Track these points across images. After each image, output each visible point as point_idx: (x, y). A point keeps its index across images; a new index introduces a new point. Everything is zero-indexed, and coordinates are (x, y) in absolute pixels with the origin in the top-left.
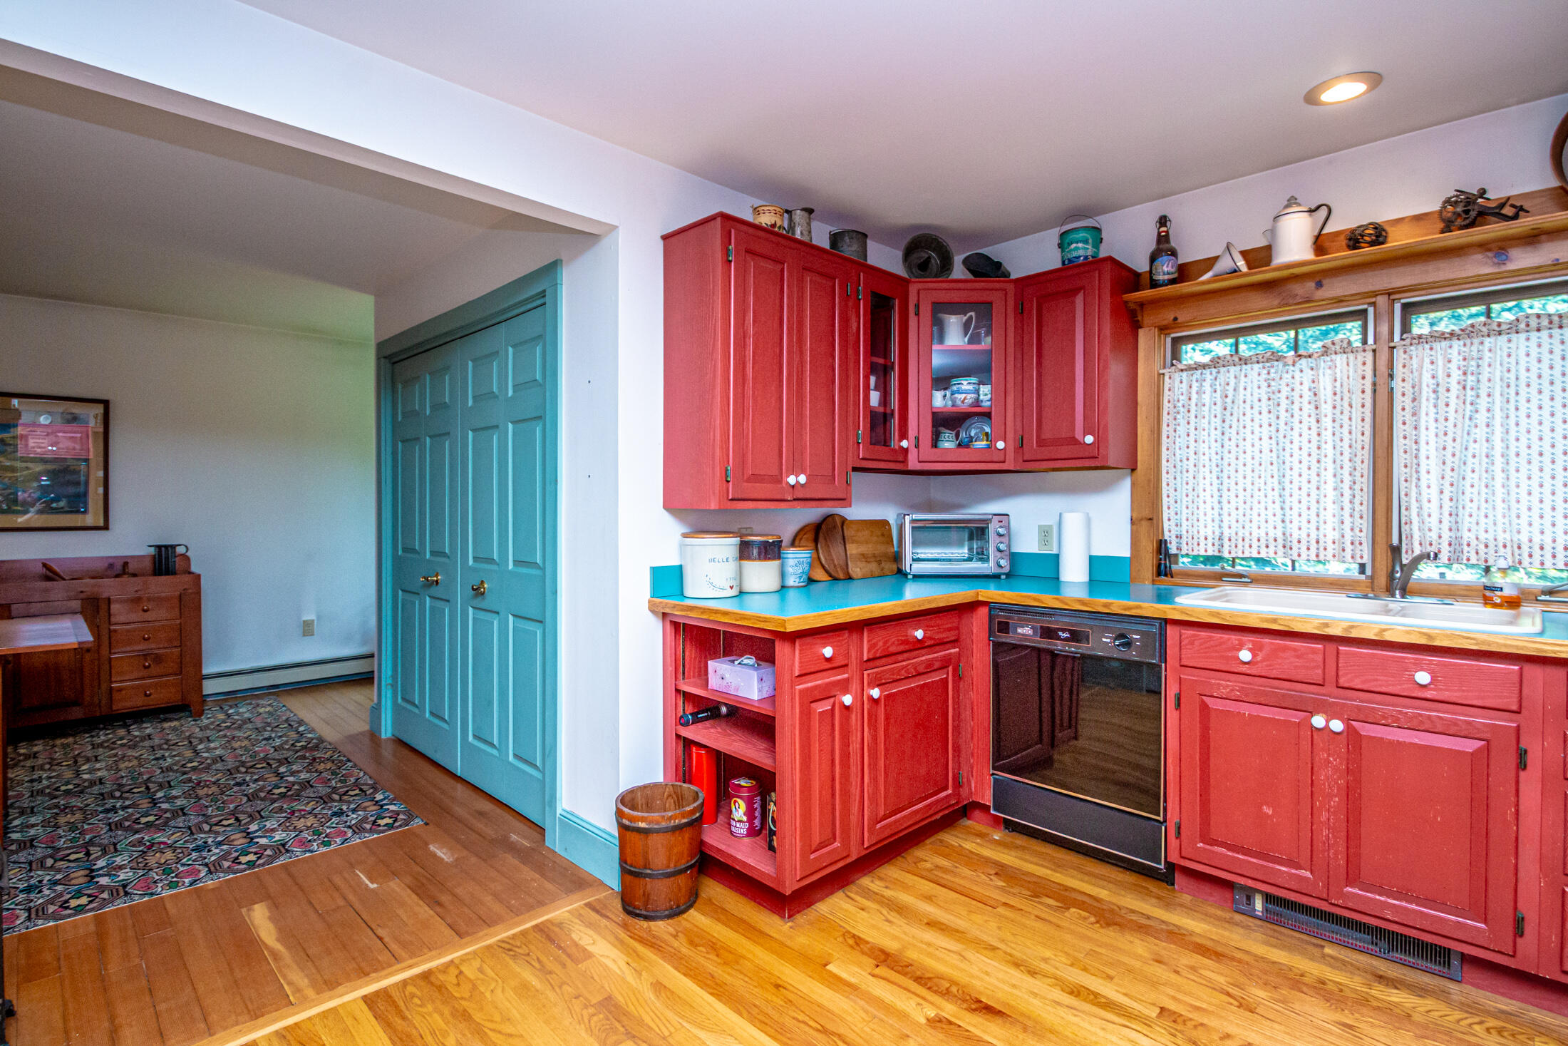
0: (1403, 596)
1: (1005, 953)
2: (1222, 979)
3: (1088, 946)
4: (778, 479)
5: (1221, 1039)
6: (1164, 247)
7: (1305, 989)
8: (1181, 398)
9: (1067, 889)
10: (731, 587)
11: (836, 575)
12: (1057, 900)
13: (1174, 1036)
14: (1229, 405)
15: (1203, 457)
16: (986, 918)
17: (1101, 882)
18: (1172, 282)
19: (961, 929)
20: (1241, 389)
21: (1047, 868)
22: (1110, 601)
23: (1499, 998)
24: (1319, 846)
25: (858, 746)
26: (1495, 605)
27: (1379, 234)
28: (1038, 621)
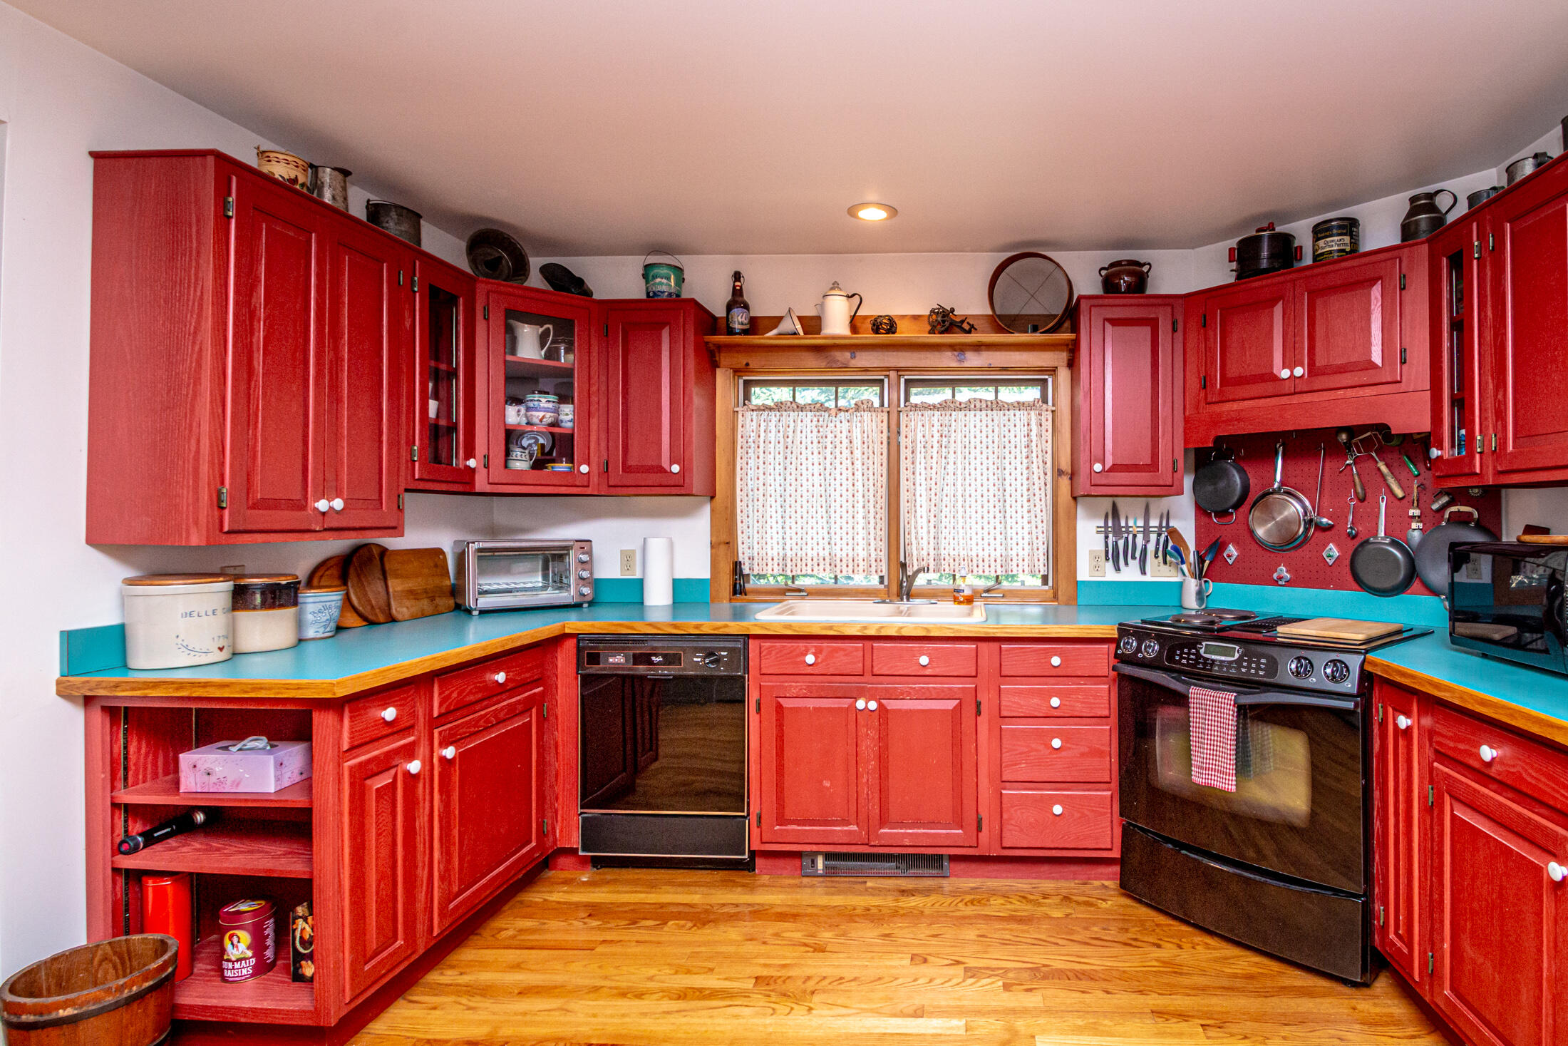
0: (908, 600)
1: (610, 988)
2: (798, 935)
3: (688, 950)
4: (301, 505)
5: (804, 982)
6: (737, 299)
7: (857, 919)
8: (752, 434)
9: (662, 906)
10: (221, 649)
11: (371, 617)
12: (656, 920)
13: (769, 996)
14: (790, 444)
15: (769, 488)
16: (584, 963)
17: (693, 889)
18: (745, 332)
19: (558, 984)
20: (799, 432)
21: (641, 892)
22: (699, 622)
23: (971, 879)
24: (861, 801)
25: (426, 819)
26: (960, 603)
27: (891, 327)
28: (630, 648)
